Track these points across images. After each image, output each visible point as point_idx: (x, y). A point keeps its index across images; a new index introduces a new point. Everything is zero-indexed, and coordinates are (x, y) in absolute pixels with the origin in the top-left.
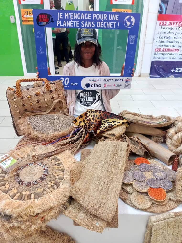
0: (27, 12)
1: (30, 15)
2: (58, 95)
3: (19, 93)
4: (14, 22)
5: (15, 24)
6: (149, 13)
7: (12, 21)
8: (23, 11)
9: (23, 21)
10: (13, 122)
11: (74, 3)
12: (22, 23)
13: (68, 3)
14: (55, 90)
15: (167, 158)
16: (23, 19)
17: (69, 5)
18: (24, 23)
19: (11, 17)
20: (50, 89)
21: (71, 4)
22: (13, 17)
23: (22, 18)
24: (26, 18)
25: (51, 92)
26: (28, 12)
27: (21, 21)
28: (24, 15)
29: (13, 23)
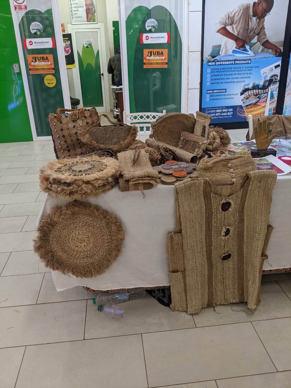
0: (35, 58)
1: (39, 62)
2: (92, 121)
3: (59, 118)
4: (18, 71)
5: (20, 74)
6: (190, 52)
7: (17, 70)
8: (30, 57)
9: (30, 70)
10: (55, 147)
11: (93, 45)
12: (29, 72)
13: (86, 46)
14: (89, 116)
15: (189, 159)
16: (30, 67)
17: (86, 48)
18: (31, 72)
19: (14, 66)
20: (85, 115)
21: (89, 46)
22: (17, 65)
23: (29, 65)
24: (34, 66)
25: (86, 118)
26: (37, 58)
27: (28, 70)
28: (31, 63)
29: (18, 73)
